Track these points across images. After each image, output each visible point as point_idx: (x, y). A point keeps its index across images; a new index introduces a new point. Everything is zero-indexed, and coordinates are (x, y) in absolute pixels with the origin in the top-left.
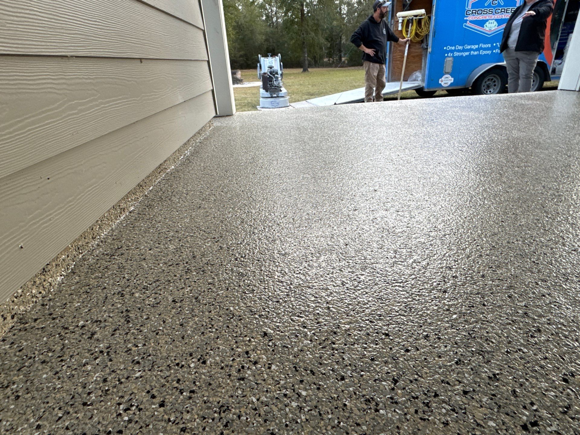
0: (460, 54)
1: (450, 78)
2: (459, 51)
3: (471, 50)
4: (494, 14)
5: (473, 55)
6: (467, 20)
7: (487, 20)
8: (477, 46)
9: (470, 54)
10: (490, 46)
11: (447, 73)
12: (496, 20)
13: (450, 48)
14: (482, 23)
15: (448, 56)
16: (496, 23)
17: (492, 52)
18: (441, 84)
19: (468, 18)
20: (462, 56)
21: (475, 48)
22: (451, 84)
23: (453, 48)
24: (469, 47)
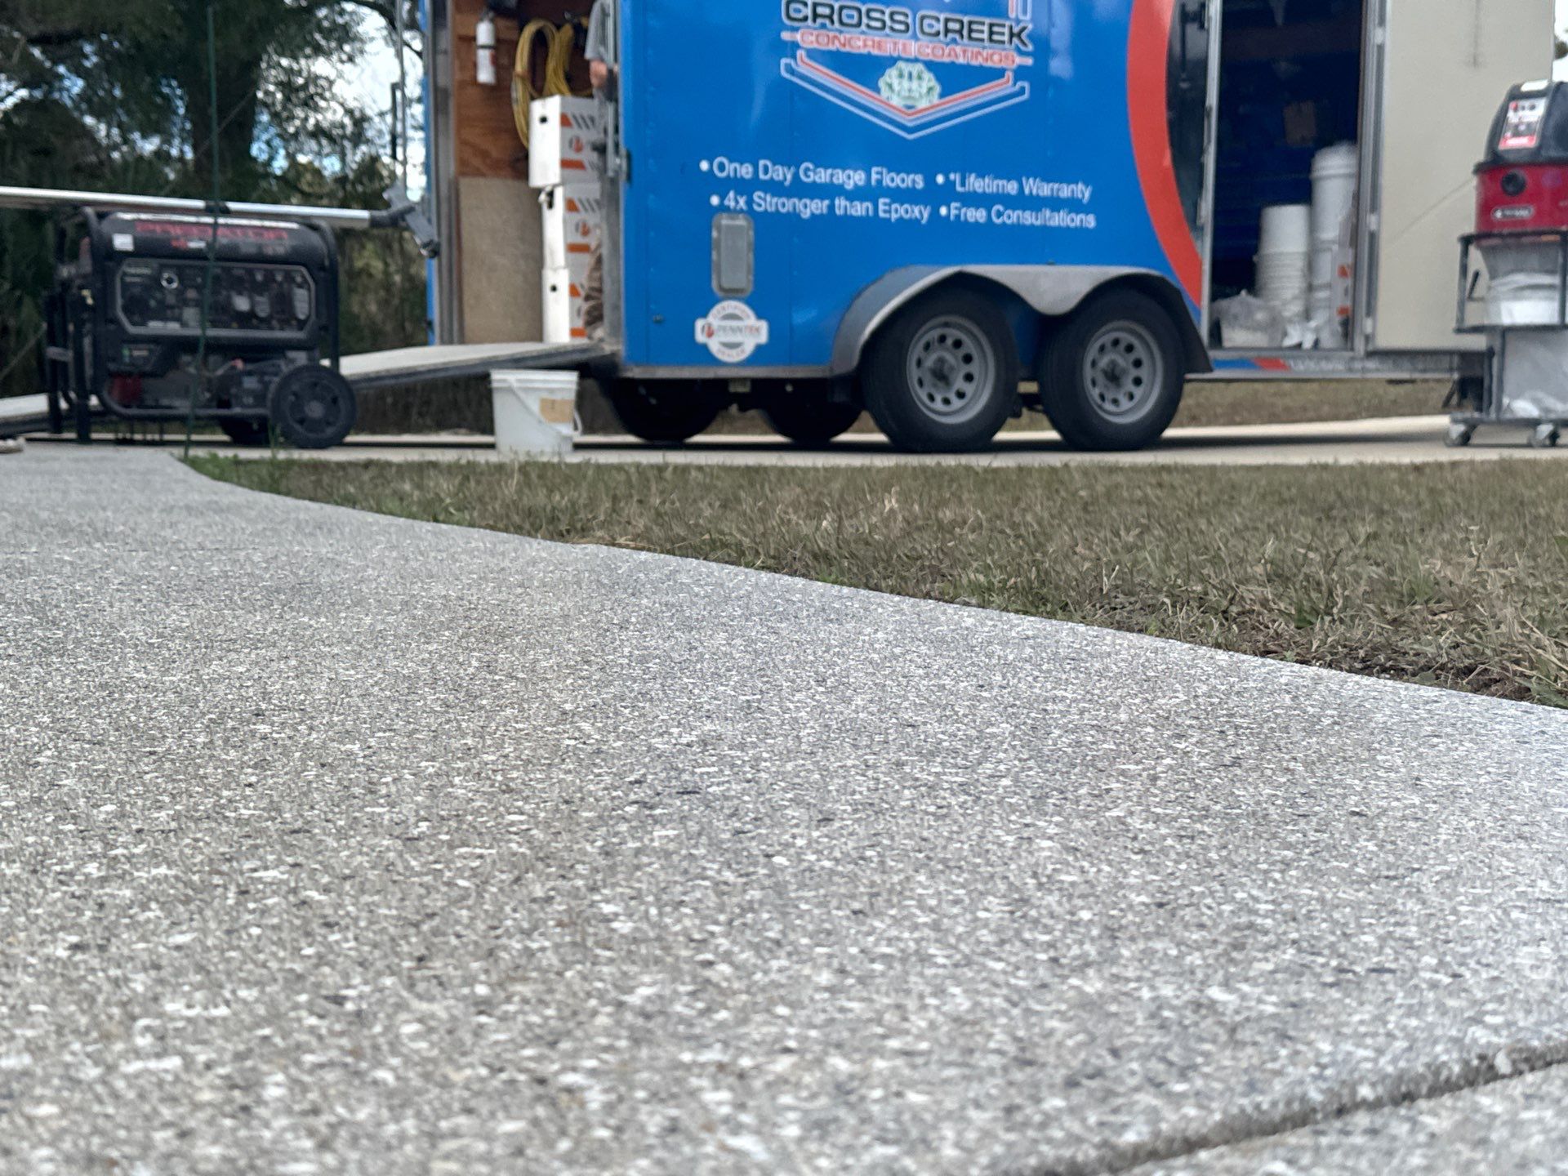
0: (787, 205)
1: (750, 319)
2: (775, 188)
3: (830, 191)
4: (915, 37)
5: (847, 218)
6: (795, 46)
7: (892, 61)
8: (857, 178)
9: (831, 207)
10: (920, 185)
11: (732, 293)
12: (930, 66)
13: (730, 167)
14: (868, 69)
15: (723, 208)
16: (929, 80)
17: (935, 213)
18: (705, 347)
19: (798, 37)
20: (794, 215)
21: (849, 186)
22: (759, 348)
23: (746, 171)
24: (822, 176)
